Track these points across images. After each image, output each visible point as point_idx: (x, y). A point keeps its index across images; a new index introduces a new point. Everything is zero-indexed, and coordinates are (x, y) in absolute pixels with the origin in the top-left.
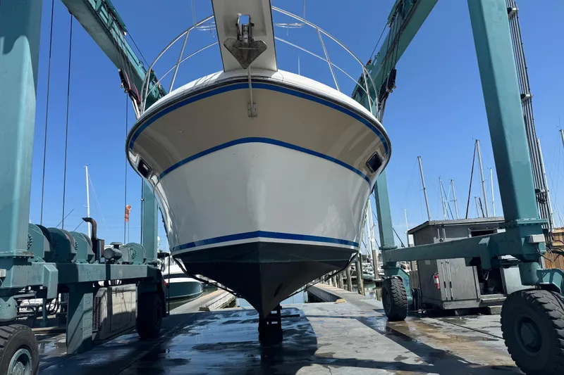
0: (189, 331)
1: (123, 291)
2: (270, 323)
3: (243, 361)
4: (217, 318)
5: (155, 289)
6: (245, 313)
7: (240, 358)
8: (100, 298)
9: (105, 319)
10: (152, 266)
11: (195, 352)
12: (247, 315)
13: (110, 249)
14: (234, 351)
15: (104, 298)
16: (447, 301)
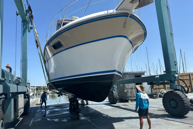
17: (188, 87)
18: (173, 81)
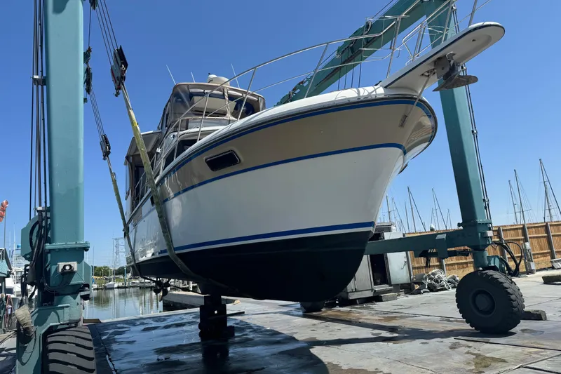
16: (352, 292)
17: (518, 262)
18: (481, 248)
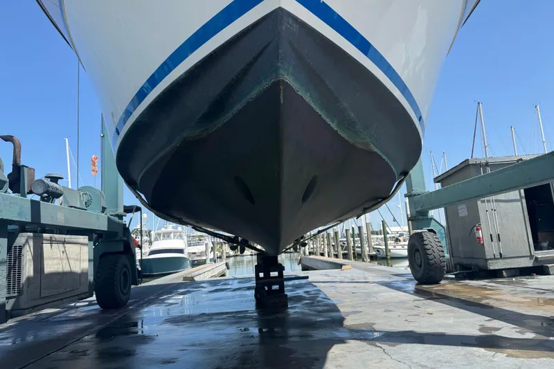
0: (166, 301)
1: (64, 242)
2: (270, 288)
3: (236, 338)
4: (203, 287)
5: (121, 249)
6: (236, 281)
7: (231, 332)
8: (21, 248)
9: (29, 279)
10: (116, 219)
11: (167, 326)
12: (239, 283)
13: (41, 180)
14: (222, 323)
15: (27, 247)
16: (495, 259)
